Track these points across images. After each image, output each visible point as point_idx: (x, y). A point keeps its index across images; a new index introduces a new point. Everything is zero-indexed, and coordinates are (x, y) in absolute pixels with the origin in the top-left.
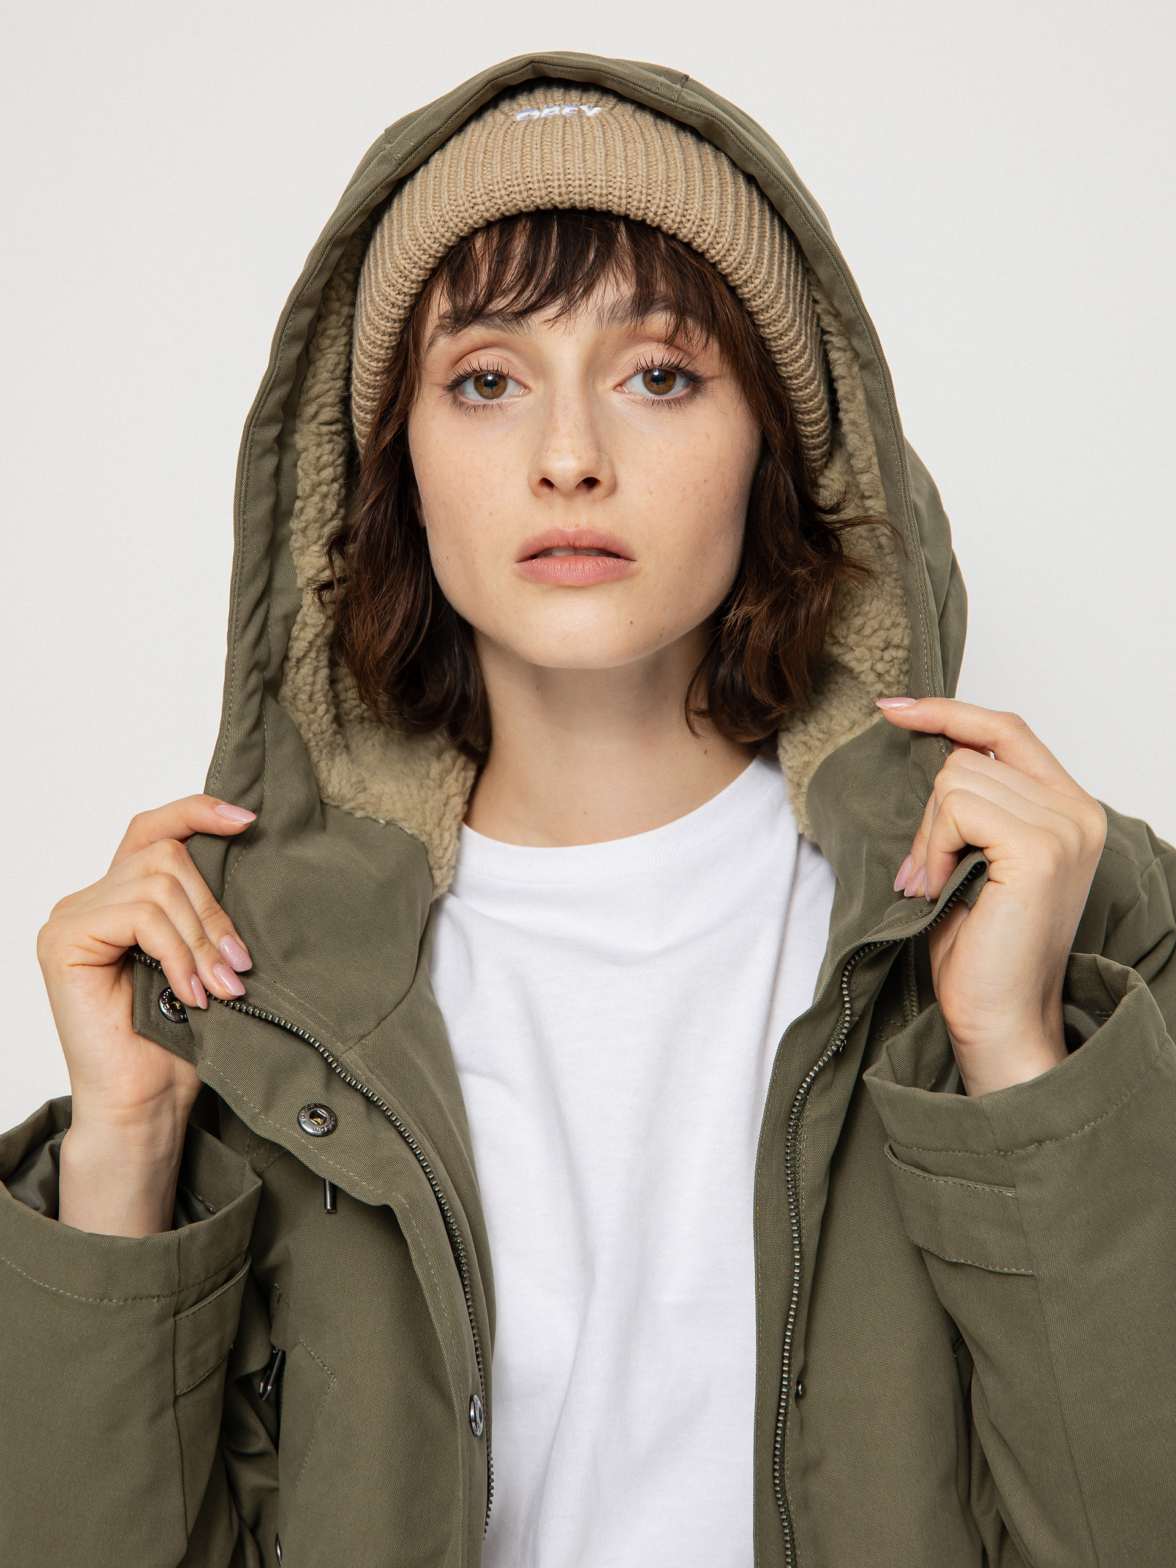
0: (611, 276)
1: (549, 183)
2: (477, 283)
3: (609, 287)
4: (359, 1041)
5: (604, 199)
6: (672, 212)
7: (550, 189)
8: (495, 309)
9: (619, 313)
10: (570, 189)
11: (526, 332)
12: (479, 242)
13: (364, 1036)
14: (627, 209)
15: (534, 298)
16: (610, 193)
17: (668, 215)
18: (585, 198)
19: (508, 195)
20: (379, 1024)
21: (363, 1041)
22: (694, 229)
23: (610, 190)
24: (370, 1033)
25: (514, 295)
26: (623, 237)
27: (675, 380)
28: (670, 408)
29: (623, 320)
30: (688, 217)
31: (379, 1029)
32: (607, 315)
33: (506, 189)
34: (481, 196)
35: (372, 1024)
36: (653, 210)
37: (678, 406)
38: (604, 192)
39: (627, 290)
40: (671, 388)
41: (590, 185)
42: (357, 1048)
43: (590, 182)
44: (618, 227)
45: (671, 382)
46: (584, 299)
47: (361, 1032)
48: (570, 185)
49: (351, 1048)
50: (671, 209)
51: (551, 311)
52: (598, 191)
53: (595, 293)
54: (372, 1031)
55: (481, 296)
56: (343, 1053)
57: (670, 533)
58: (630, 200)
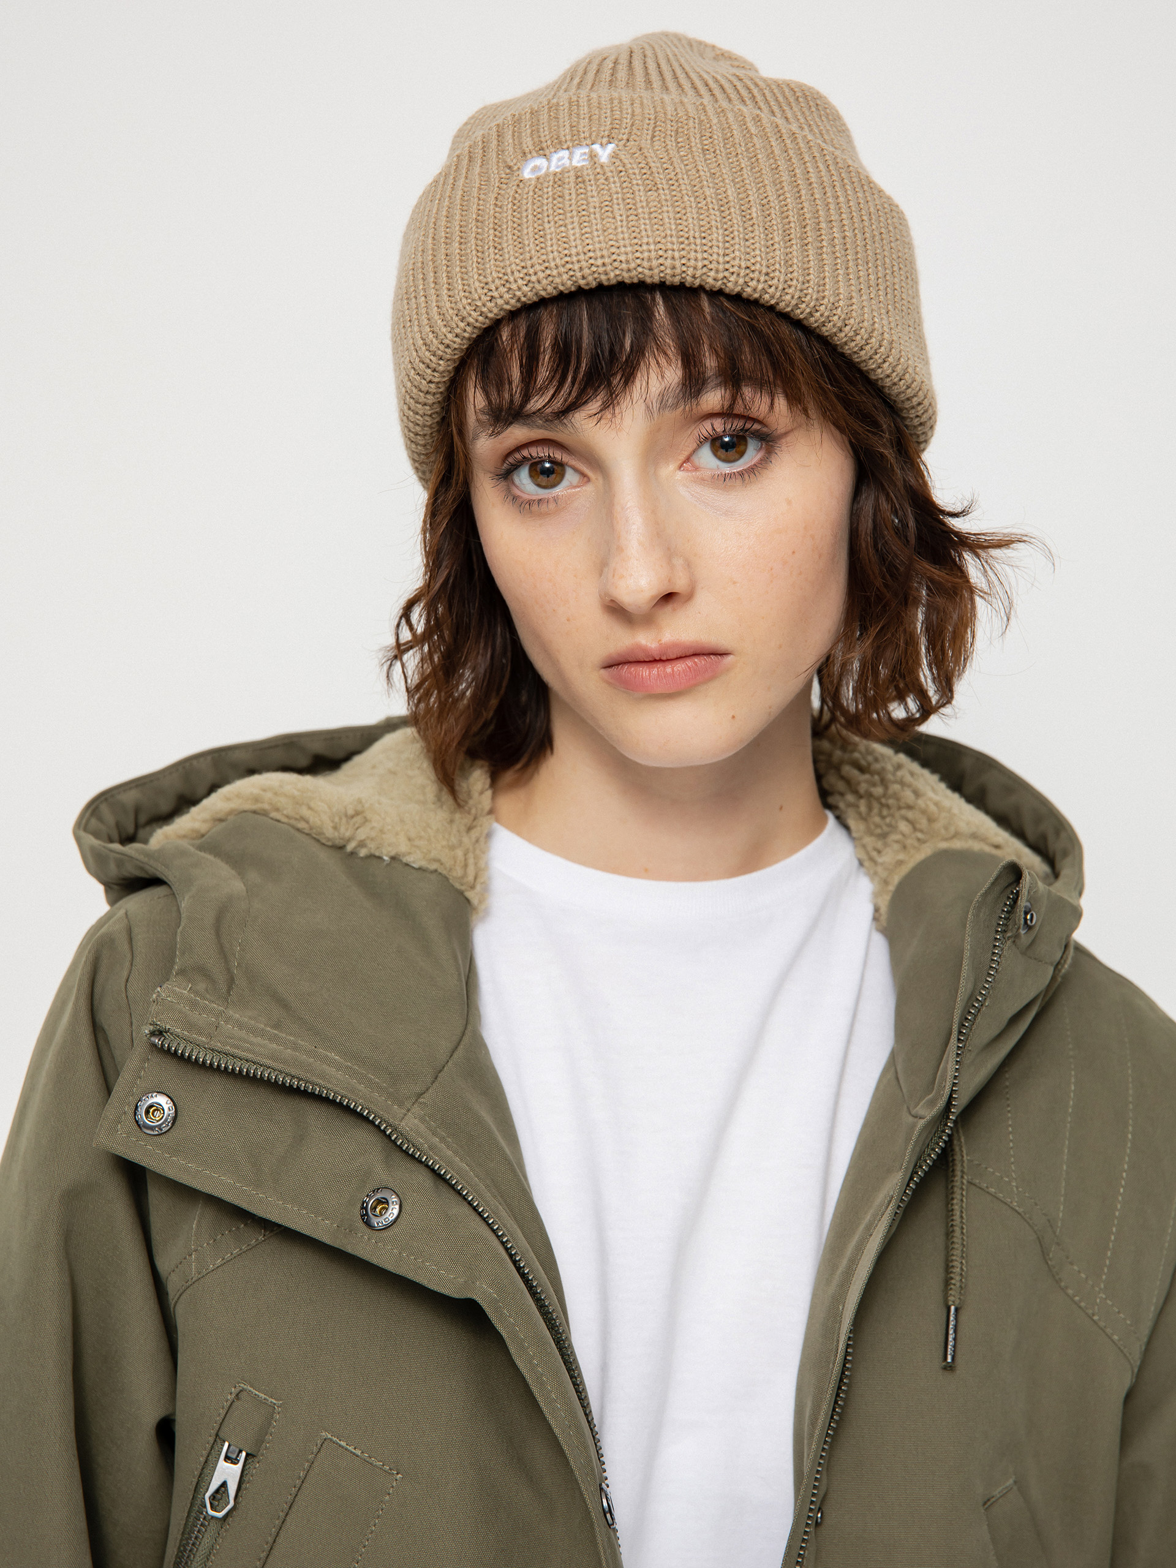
0: (653, 362)
1: (569, 266)
2: (510, 383)
3: (653, 375)
4: (417, 1100)
5: (634, 273)
6: (711, 269)
7: (572, 273)
8: (533, 409)
9: (670, 400)
10: (594, 269)
11: (572, 430)
12: (505, 334)
13: (421, 1095)
14: (661, 277)
15: (574, 394)
16: (639, 265)
17: (709, 274)
18: (612, 275)
19: (526, 285)
20: (436, 1078)
21: (421, 1100)
22: (741, 281)
23: (638, 261)
24: (427, 1090)
25: (551, 392)
26: (660, 310)
27: (746, 445)
28: (743, 480)
29: (675, 406)
30: (731, 270)
31: (436, 1084)
32: (656, 406)
33: (522, 278)
34: (497, 289)
35: (429, 1079)
36: (690, 274)
37: (752, 475)
38: (633, 265)
39: (673, 374)
40: (742, 454)
41: (615, 260)
42: (416, 1109)
43: (614, 257)
44: (654, 299)
45: (742, 448)
46: (628, 393)
47: (418, 1090)
48: (592, 265)
49: (408, 1110)
50: (710, 266)
51: (594, 406)
52: (624, 266)
53: (638, 383)
54: (429, 1087)
55: (518, 395)
56: (401, 1121)
57: (763, 618)
58: (662, 268)
